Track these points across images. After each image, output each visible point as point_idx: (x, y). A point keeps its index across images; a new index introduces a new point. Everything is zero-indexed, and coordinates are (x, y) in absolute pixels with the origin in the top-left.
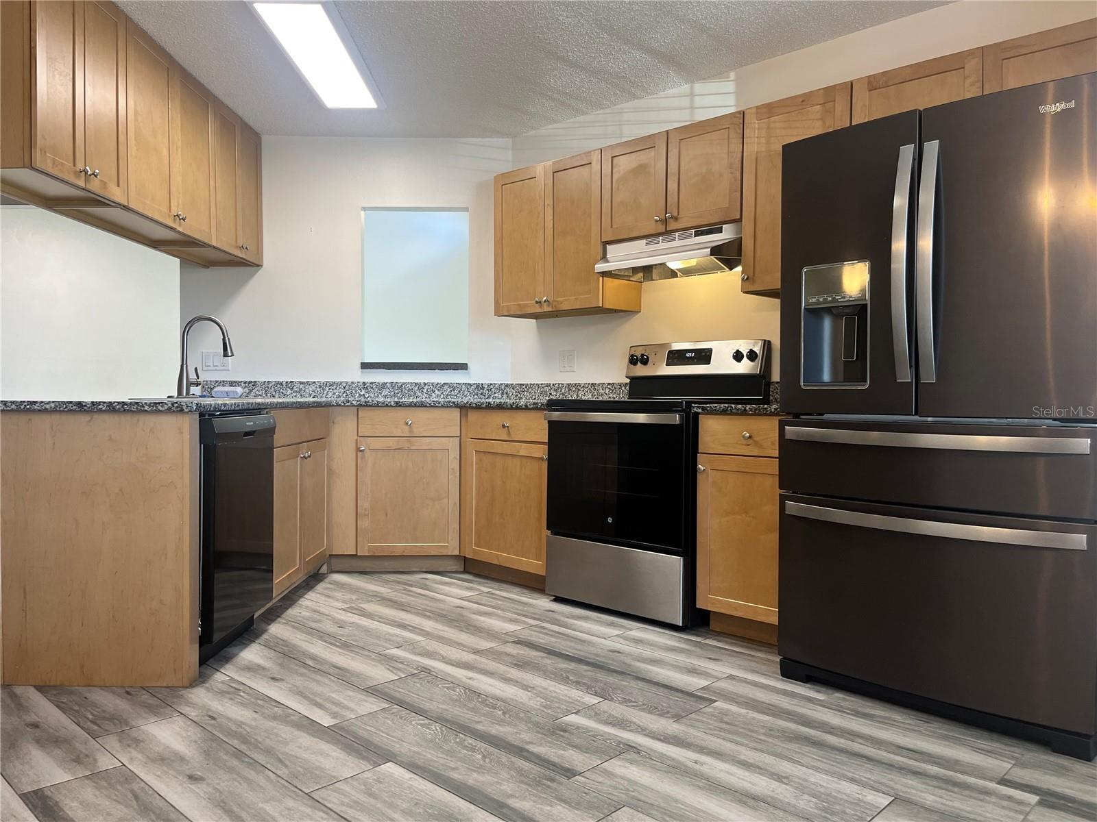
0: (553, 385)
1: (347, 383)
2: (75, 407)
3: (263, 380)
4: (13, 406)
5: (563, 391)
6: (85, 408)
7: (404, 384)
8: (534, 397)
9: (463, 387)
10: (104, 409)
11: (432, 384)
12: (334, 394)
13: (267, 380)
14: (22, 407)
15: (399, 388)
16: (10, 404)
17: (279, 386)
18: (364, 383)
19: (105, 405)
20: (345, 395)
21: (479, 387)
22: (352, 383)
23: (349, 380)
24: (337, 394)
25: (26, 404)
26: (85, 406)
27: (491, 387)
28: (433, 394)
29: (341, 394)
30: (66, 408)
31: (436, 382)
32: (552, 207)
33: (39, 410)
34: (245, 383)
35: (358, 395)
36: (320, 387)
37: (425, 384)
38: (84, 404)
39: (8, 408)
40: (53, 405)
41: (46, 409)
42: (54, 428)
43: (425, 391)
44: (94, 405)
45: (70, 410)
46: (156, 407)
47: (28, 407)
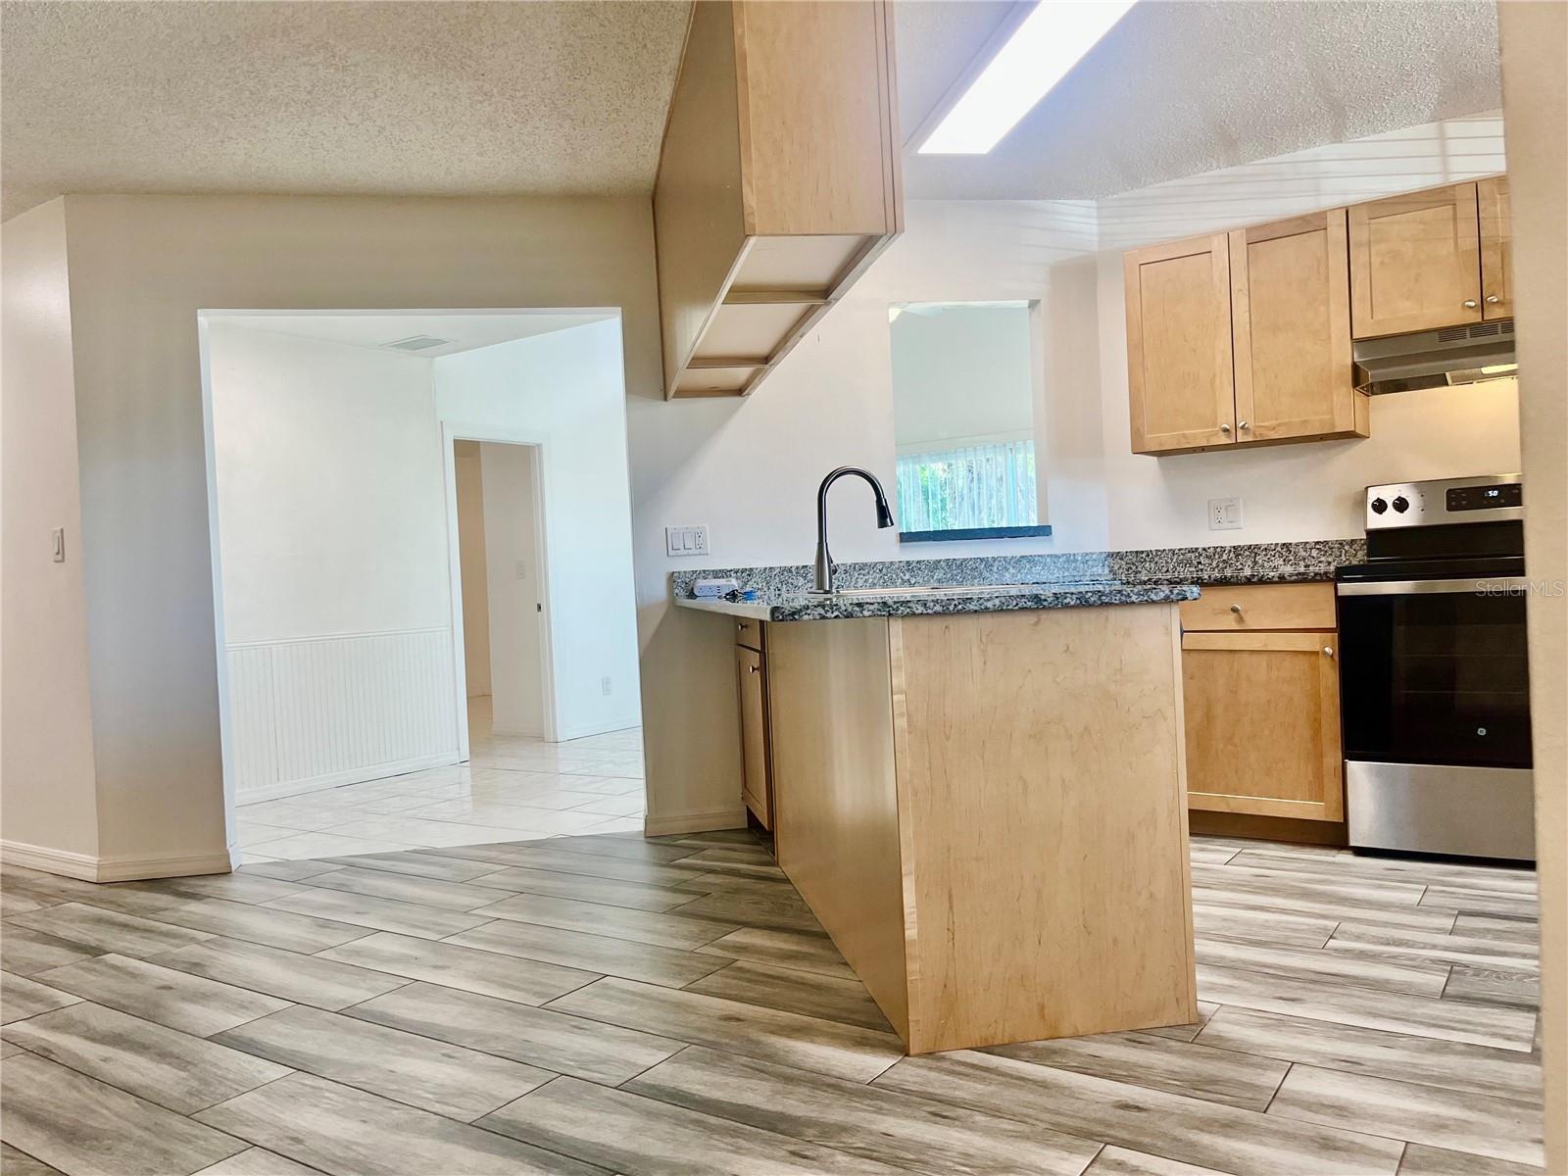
0: (1204, 549)
1: (883, 563)
2: (1029, 604)
3: (763, 566)
4: (938, 608)
5: (1225, 557)
6: (1045, 603)
7: (965, 560)
8: (1165, 569)
9: (1048, 560)
10: (1072, 603)
11: (1005, 558)
12: (866, 581)
13: (768, 566)
14: (951, 608)
15: (958, 567)
16: (932, 604)
17: (785, 573)
18: (907, 562)
19: (1074, 597)
20: (881, 581)
21: (1070, 559)
22: (891, 563)
23: (887, 559)
24: (871, 580)
25: (956, 602)
26: (1045, 600)
27: (1087, 558)
28: (1007, 574)
29: (875, 582)
30: (1017, 604)
31: (1009, 555)
32: (1247, 293)
33: (976, 611)
34: (736, 572)
35: (900, 580)
36: (846, 572)
37: (994, 559)
38: (1043, 597)
39: (930, 611)
40: (997, 602)
41: (986, 608)
42: (984, 639)
43: (995, 569)
44: (1057, 598)
45: (1022, 609)
46: (1149, 597)
47: (960, 607)
